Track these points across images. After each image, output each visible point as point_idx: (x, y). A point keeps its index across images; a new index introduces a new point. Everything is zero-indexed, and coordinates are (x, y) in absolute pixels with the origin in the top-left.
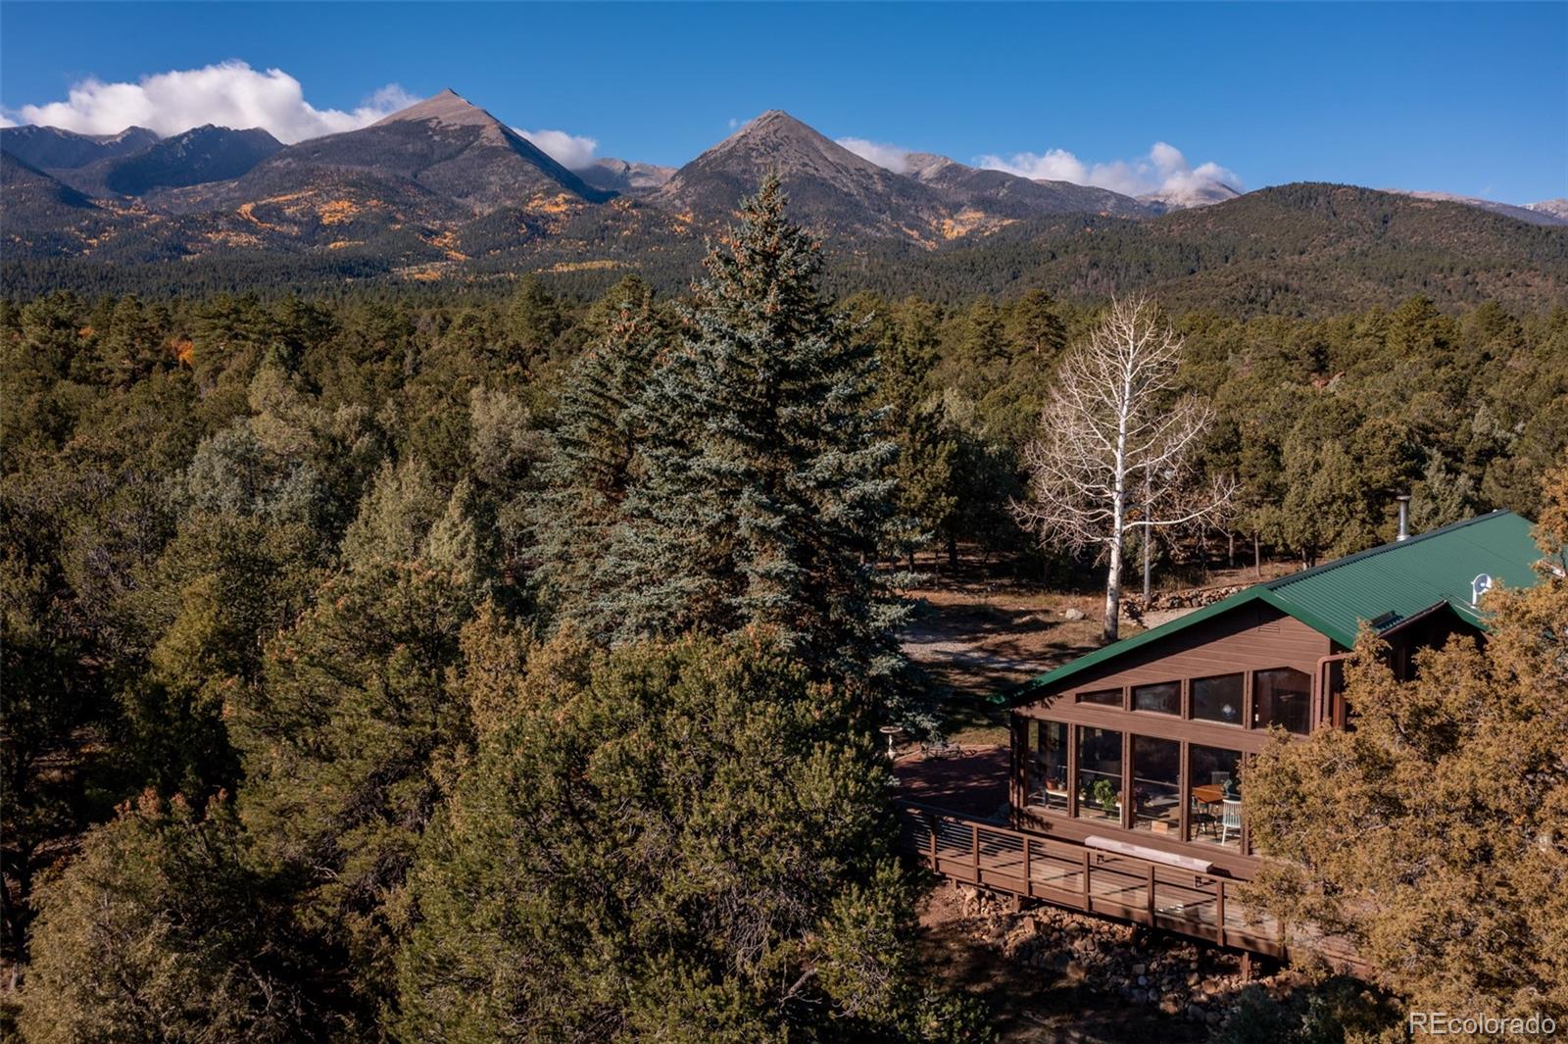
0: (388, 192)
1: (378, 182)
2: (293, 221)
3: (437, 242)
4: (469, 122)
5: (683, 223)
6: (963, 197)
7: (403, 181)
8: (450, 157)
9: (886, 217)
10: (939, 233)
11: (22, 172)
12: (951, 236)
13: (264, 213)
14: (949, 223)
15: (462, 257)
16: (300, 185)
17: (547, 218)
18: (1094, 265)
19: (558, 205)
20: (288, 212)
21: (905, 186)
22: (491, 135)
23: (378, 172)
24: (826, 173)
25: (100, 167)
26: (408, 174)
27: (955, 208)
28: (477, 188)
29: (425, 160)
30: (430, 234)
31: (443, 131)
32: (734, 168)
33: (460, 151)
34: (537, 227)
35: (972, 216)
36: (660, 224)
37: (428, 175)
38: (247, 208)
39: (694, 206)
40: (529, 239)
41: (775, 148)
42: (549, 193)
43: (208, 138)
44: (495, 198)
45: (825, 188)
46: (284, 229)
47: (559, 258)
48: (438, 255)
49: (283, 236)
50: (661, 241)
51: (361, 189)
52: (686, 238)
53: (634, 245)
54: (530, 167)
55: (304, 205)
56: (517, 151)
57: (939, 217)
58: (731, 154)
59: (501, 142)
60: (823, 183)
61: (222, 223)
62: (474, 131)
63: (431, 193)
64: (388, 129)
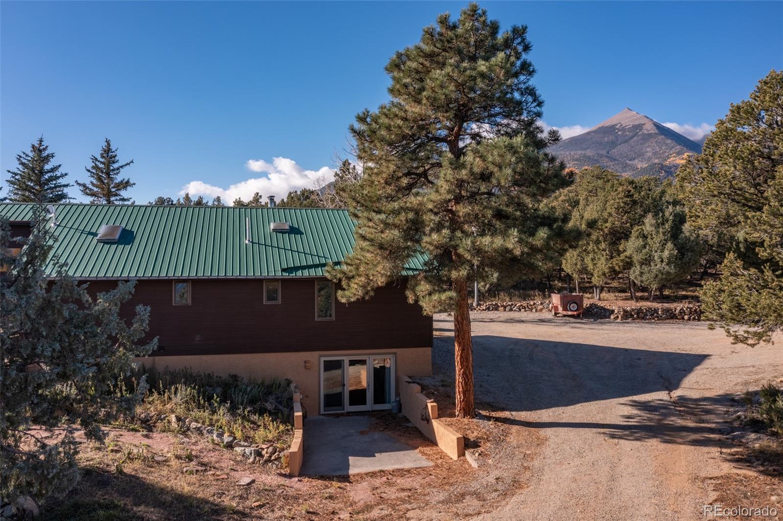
0: (594, 162)
1: (589, 158)
4: (637, 123)
7: (601, 156)
8: (626, 141)
17: (677, 166)
19: (683, 159)
22: (649, 128)
23: (589, 153)
26: (604, 152)
28: (640, 155)
29: (613, 144)
31: (623, 129)
33: (632, 138)
34: (670, 171)
37: (615, 152)
42: (679, 153)
44: (649, 159)
51: (580, 162)
54: (669, 141)
56: (662, 134)
59: (654, 130)
62: (640, 127)
63: (615, 160)
64: (595, 132)
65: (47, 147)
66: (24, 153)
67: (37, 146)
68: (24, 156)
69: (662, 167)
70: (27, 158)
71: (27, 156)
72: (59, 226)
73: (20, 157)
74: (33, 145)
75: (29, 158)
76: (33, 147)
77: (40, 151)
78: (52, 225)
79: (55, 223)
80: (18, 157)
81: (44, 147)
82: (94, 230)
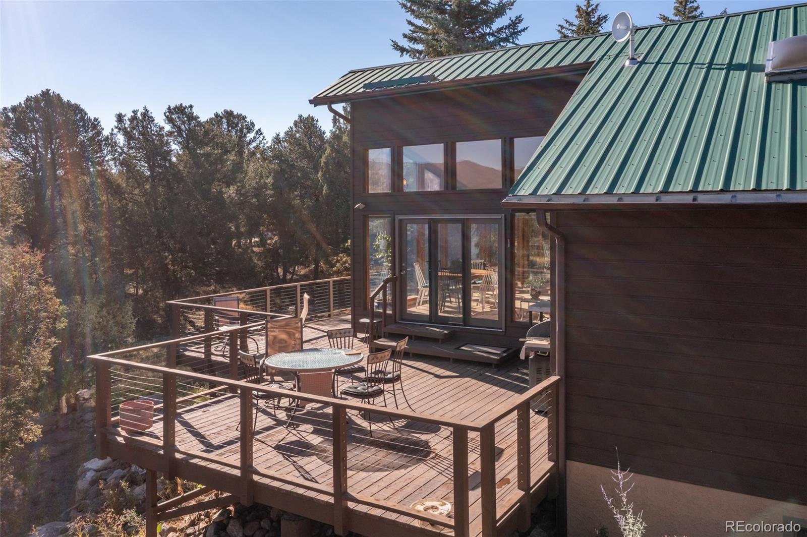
65: (597, 6)
66: (567, 22)
67: (585, 8)
68: (567, 25)
70: (571, 28)
71: (571, 24)
72: (643, 62)
73: (562, 27)
74: (578, 6)
75: (574, 28)
76: (579, 9)
77: (588, 14)
78: (627, 63)
79: (633, 59)
80: (560, 28)
81: (594, 7)
82: (743, 57)
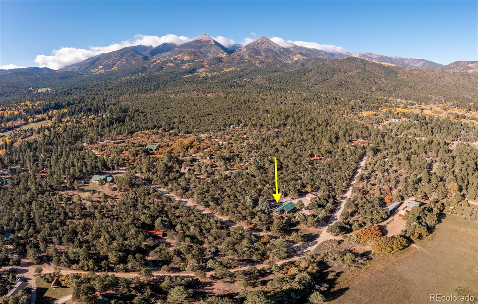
0: (194, 54)
1: (193, 52)
2: (179, 60)
3: (203, 64)
4: (208, 40)
5: (246, 59)
6: (297, 52)
7: (197, 51)
8: (205, 46)
9: (283, 56)
10: (292, 60)
11: (138, 54)
12: (295, 60)
13: (175, 59)
14: (294, 57)
15: (208, 66)
16: (180, 53)
17: (222, 58)
18: (317, 73)
19: (224, 55)
20: (178, 59)
21: (287, 51)
22: (212, 42)
23: (193, 50)
24: (272, 48)
25: (149, 51)
26: (197, 50)
27: (296, 54)
28: (210, 52)
29: (200, 47)
30: (202, 62)
31: (204, 42)
32: (255, 47)
33: (206, 45)
34: (220, 60)
35: (298, 56)
36: (242, 60)
37: (201, 50)
38: (172, 58)
39: (248, 55)
40: (219, 62)
41: (263, 43)
42: (222, 53)
43: (165, 45)
44: (213, 54)
45: (272, 51)
46: (178, 62)
47: (224, 67)
48: (204, 66)
49: (178, 63)
50: (242, 63)
51: (191, 53)
52: (247, 62)
53: (238, 63)
54: (219, 48)
55: (181, 57)
56: (216, 45)
57: (293, 56)
58: (255, 44)
59: (214, 43)
60: (272, 50)
61: (168, 62)
62: (209, 41)
63: (202, 53)
64: (194, 41)
69: (218, 58)
